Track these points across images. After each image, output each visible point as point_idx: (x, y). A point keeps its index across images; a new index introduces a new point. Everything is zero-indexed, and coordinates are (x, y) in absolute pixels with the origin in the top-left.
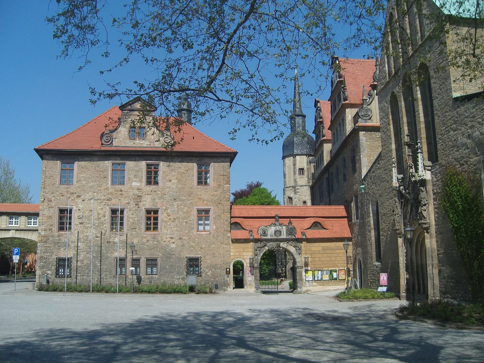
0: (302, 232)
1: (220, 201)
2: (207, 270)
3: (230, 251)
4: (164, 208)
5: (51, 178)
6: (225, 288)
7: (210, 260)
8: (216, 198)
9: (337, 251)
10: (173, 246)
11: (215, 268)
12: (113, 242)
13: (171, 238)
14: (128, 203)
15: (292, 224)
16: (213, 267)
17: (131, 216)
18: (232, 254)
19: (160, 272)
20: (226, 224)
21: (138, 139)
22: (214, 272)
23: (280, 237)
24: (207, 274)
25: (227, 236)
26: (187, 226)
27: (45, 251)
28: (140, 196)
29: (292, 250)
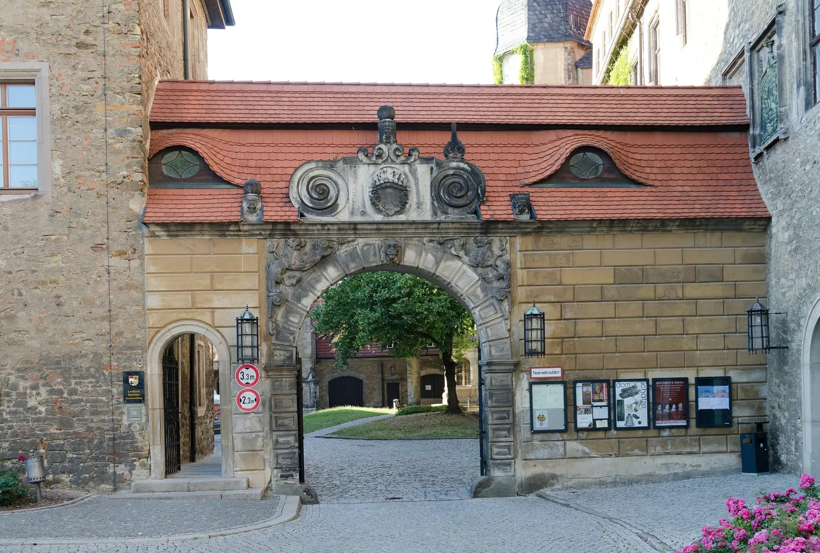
0: (512, 195)
1: (87, 32)
2: (22, 384)
3: (141, 288)
6: (122, 469)
7: (38, 330)
8: (64, 21)
9: (692, 290)
11: (66, 374)
15: (461, 150)
18: (153, 301)
20: (117, 152)
22: (61, 392)
23: (402, 218)
24: (23, 404)
25: (122, 212)
29: (460, 284)
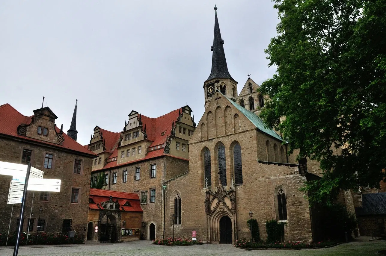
1: (85, 184)
2: (74, 228)
3: (87, 216)
7: (76, 221)
8: (83, 182)
10: (57, 211)
12: (18, 206)
13: (56, 206)
15: (118, 201)
16: (78, 226)
19: (46, 229)
20: (87, 199)
21: (43, 135)
22: (78, 229)
23: (112, 209)
26: (66, 198)
29: (117, 218)
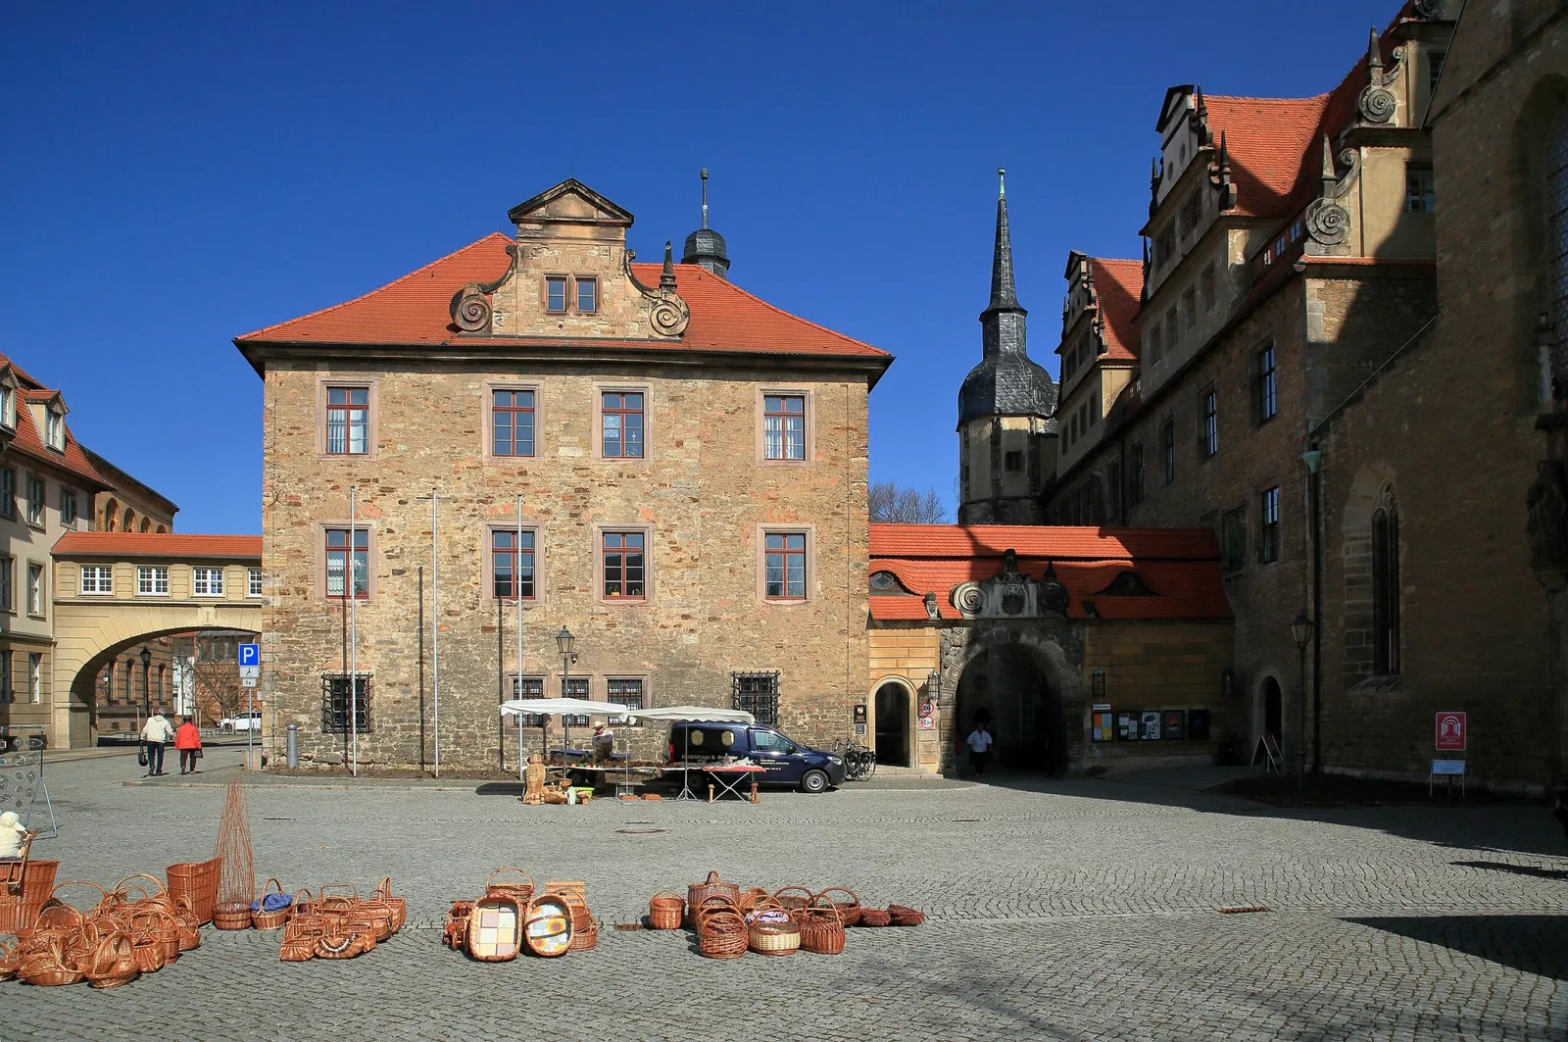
0: (1084, 602)
1: (838, 506)
2: (795, 712)
3: (867, 656)
4: (661, 526)
5: (295, 432)
7: (805, 680)
8: (825, 498)
9: (1187, 658)
10: (691, 639)
11: (821, 706)
13: (685, 617)
14: (547, 512)
15: (1055, 576)
16: (814, 701)
17: (554, 550)
18: (873, 664)
20: (855, 576)
21: (572, 314)
22: (817, 716)
23: (1020, 615)
24: (795, 723)
25: (856, 611)
26: (734, 580)
27: (287, 656)
28: (585, 490)
29: (1053, 654)
